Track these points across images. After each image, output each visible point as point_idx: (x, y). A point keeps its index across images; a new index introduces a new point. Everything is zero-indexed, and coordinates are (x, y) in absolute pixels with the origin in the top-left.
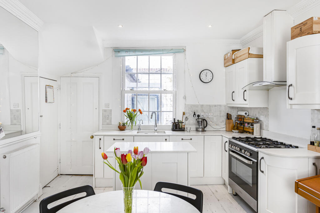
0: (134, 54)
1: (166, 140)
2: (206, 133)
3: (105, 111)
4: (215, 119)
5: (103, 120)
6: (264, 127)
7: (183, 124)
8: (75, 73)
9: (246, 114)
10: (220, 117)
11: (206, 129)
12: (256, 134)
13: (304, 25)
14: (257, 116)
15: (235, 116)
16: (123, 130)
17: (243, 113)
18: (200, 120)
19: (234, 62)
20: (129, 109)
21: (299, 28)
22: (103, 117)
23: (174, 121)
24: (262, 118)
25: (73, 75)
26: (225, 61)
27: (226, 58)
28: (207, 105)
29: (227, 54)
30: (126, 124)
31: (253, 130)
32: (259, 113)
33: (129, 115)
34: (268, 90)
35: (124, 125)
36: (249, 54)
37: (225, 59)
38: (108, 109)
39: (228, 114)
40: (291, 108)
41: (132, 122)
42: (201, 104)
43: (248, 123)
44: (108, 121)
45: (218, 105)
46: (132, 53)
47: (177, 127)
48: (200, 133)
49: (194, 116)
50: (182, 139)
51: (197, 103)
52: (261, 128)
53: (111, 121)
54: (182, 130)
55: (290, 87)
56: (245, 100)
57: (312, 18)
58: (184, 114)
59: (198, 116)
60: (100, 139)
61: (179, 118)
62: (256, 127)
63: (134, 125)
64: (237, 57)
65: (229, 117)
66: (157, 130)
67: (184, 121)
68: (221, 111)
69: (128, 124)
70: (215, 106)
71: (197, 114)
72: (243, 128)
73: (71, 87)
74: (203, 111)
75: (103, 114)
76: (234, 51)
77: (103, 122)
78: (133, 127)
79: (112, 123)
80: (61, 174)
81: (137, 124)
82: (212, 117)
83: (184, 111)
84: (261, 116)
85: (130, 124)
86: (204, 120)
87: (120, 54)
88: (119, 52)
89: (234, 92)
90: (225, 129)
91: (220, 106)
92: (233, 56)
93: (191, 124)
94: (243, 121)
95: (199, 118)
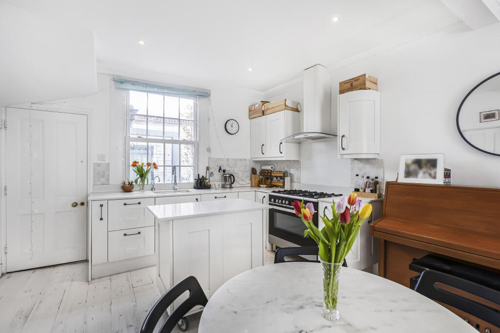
0: (145, 89)
1: (197, 199)
2: (233, 190)
3: (99, 165)
4: (240, 175)
5: (94, 178)
6: (295, 179)
7: (207, 181)
8: (40, 103)
9: (272, 168)
10: (246, 172)
11: (233, 185)
12: (287, 187)
13: (356, 80)
14: (286, 169)
15: (259, 171)
16: (130, 191)
17: (269, 168)
18: (228, 175)
19: (263, 113)
20: (138, 163)
21: (350, 83)
22: (94, 173)
23: (199, 177)
24: (292, 171)
25: (34, 107)
26: (251, 112)
27: (253, 109)
28: (233, 159)
29: (254, 105)
30: (134, 183)
31: (284, 183)
32: (288, 166)
33: (139, 171)
34: (300, 144)
35: (131, 184)
36: (286, 105)
37: (250, 111)
38: (103, 162)
39: (253, 168)
40: (342, 158)
41: (143, 181)
42: (227, 157)
43: (277, 177)
44: (103, 180)
45: (243, 159)
46: (141, 88)
47: (201, 184)
48: (228, 190)
49: (219, 171)
50: (216, 198)
51: (223, 157)
52: (292, 181)
53: (108, 180)
54: (208, 187)
55: (343, 138)
56: (281, 153)
57: (365, 75)
58: (208, 169)
59: (224, 171)
60: (101, 206)
61: (203, 173)
62: (287, 180)
63: (146, 183)
64: (268, 109)
65: (254, 171)
66: (176, 189)
67: (207, 178)
68: (246, 166)
69: (138, 183)
70: (241, 160)
71: (223, 169)
72: (271, 182)
73: (31, 126)
74: (228, 165)
75: (94, 169)
76: (264, 102)
77: (95, 181)
78: (145, 186)
79: (111, 183)
80: (8, 271)
81: (149, 183)
82: (237, 172)
83: (208, 166)
84: (291, 170)
85: (141, 183)
86: (232, 175)
87: (123, 86)
88: (122, 83)
89: (263, 145)
90: (250, 185)
91: (245, 160)
92: (263, 107)
93: (216, 180)
94: (271, 175)
95: (225, 173)
